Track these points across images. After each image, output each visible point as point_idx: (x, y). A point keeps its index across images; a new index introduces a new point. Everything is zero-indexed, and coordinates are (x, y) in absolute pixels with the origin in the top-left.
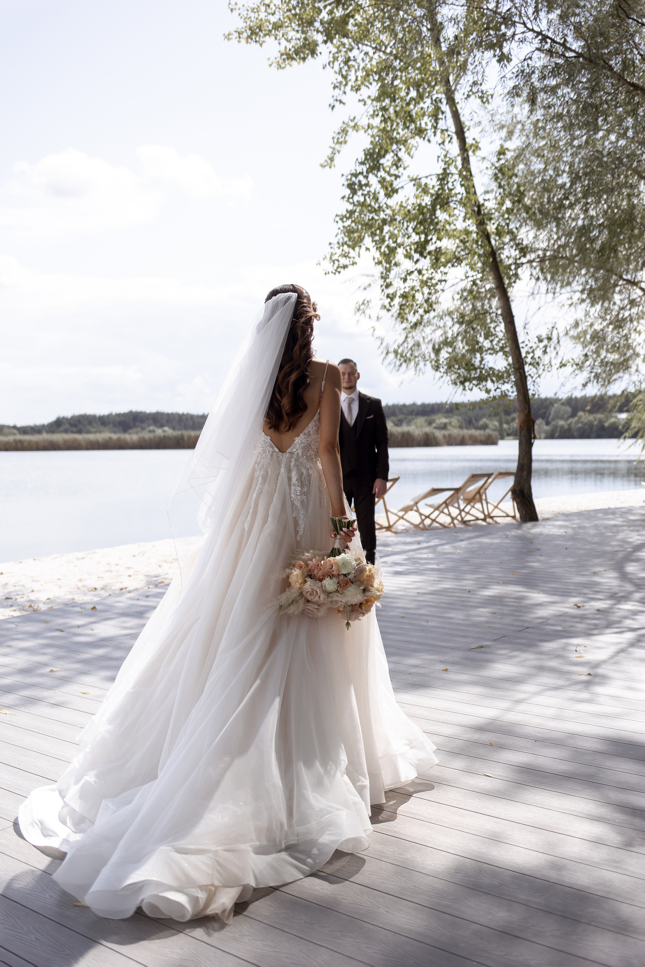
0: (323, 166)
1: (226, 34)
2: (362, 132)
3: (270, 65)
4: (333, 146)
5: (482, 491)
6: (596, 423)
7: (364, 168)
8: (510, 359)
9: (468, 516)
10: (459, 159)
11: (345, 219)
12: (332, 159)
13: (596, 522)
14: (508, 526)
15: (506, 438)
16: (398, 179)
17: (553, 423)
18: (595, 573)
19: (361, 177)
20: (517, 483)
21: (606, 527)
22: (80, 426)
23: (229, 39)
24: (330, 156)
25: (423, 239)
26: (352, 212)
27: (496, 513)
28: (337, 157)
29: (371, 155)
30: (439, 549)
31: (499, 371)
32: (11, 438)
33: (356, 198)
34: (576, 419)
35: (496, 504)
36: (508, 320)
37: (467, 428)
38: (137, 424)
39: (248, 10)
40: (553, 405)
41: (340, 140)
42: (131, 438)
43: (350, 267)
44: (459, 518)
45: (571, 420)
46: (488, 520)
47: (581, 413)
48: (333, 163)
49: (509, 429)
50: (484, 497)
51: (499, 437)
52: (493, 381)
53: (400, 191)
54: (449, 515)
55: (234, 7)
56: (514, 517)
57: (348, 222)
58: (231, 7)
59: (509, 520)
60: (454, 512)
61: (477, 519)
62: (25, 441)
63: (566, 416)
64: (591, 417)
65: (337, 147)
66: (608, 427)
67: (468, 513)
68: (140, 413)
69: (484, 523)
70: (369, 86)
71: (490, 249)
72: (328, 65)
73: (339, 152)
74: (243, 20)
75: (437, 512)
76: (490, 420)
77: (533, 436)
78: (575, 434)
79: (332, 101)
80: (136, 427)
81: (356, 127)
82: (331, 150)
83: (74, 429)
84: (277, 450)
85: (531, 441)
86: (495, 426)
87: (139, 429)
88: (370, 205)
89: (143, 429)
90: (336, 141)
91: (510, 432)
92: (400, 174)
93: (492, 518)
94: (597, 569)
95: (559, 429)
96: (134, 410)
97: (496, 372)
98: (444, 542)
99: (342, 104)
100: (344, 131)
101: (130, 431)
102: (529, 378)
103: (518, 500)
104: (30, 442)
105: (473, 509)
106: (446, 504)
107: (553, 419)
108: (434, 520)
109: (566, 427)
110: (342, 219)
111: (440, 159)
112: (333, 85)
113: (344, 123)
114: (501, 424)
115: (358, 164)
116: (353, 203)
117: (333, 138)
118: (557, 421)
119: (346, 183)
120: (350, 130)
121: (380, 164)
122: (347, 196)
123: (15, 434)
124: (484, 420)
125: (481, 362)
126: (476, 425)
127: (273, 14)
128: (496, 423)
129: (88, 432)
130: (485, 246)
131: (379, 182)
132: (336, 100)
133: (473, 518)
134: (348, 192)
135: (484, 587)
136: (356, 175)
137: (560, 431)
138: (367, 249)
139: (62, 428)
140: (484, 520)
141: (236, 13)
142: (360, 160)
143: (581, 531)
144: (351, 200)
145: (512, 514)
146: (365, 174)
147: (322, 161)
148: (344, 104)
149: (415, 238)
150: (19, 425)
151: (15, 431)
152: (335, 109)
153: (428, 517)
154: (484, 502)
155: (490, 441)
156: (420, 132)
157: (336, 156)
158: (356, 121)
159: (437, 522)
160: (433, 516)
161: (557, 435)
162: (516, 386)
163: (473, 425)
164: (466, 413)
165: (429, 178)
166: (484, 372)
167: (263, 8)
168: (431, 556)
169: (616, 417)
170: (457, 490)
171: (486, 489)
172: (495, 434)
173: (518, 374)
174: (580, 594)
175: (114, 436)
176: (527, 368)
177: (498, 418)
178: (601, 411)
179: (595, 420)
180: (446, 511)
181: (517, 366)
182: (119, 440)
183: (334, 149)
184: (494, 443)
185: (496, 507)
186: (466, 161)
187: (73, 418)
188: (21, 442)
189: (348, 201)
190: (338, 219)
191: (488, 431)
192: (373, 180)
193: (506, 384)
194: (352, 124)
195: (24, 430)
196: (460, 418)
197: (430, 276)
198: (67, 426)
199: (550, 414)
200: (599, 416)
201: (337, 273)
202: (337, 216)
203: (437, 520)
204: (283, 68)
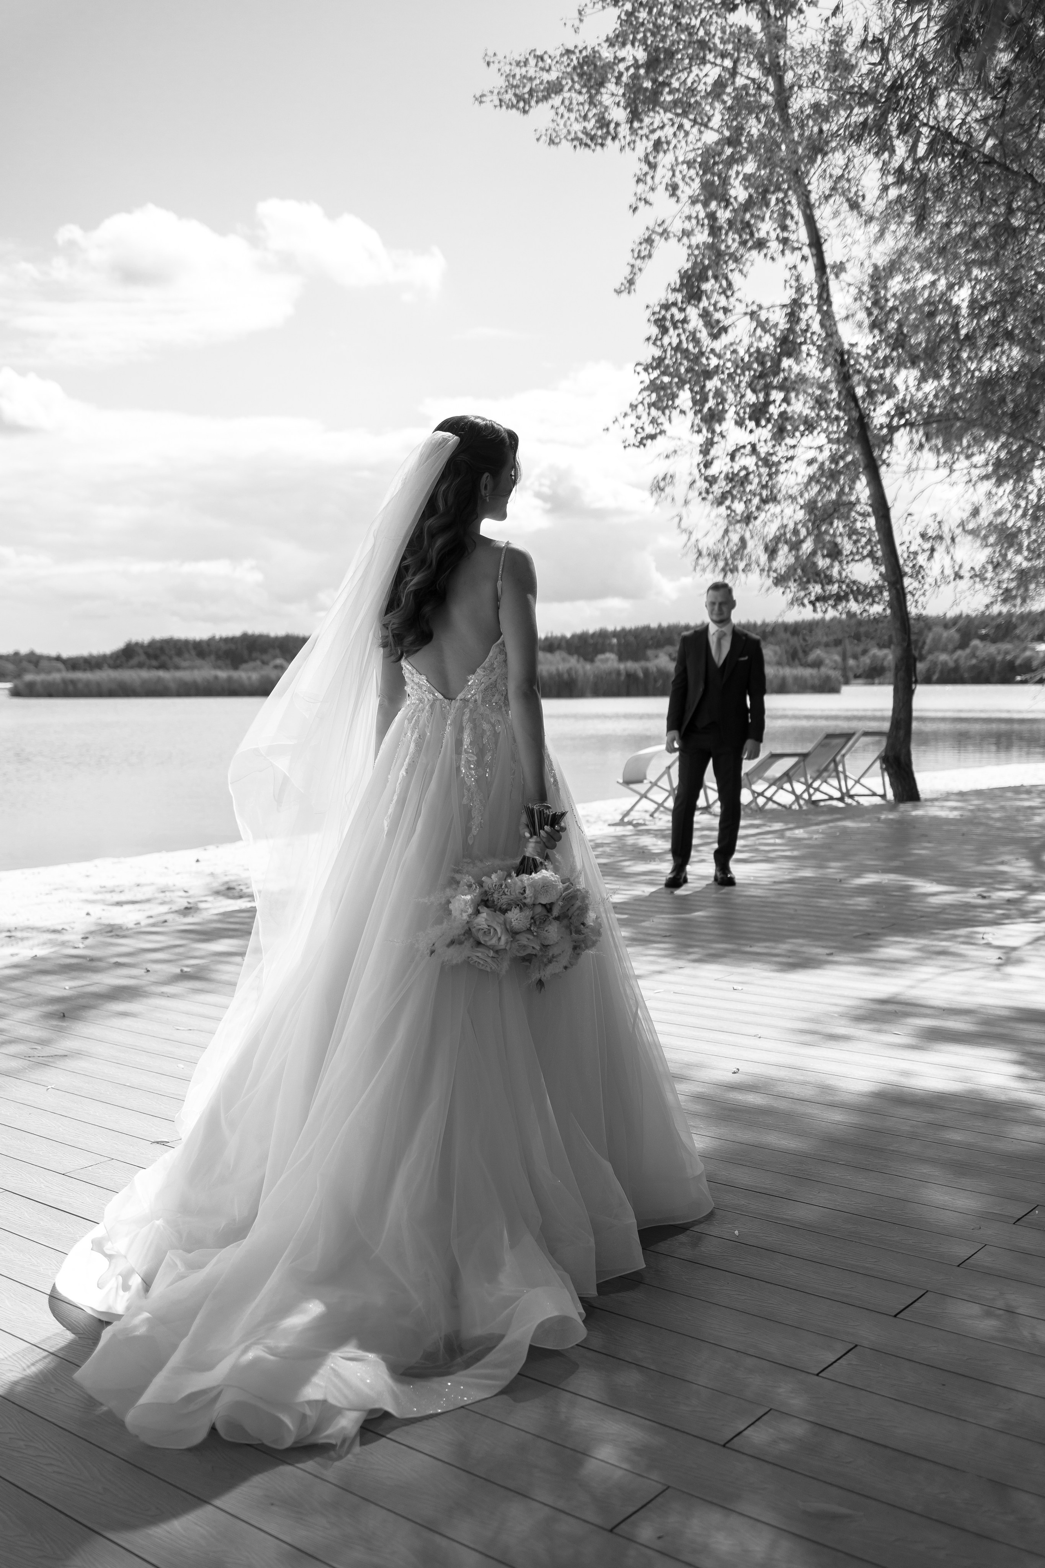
0: (619, 292)
1: (478, 96)
2: (673, 241)
3: (538, 140)
4: (633, 261)
5: (838, 758)
6: (999, 658)
7: (679, 297)
8: (883, 569)
9: (818, 793)
10: (816, 287)
11: (650, 370)
12: (631, 282)
13: (1003, 803)
14: (876, 808)
15: (853, 681)
16: (729, 314)
17: (930, 657)
18: (1002, 863)
19: (674, 310)
20: (890, 747)
21: (1018, 809)
22: (164, 658)
23: (481, 102)
24: (629, 278)
25: (762, 399)
26: (661, 360)
27: (857, 790)
28: (639, 280)
29: (689, 278)
30: (788, 834)
31: (866, 586)
32: (56, 677)
33: (666, 340)
34: (968, 651)
35: (857, 779)
36: (881, 514)
37: (789, 664)
38: (254, 655)
39: (511, 64)
40: (930, 629)
41: (642, 254)
42: (249, 678)
43: (659, 437)
44: (806, 796)
45: (959, 653)
46: (848, 800)
47: (976, 642)
48: (633, 287)
49: (858, 666)
50: (840, 768)
51: (841, 679)
52: (856, 600)
53: (730, 330)
54: (793, 792)
55: (491, 60)
56: (883, 796)
57: (656, 373)
58: (487, 59)
59: (877, 800)
60: (799, 788)
61: (831, 798)
62: (79, 680)
63: (950, 647)
64: (992, 649)
65: (638, 263)
66: (1020, 665)
67: (817, 790)
68: (261, 637)
69: (841, 805)
70: (691, 183)
71: (858, 415)
72: (627, 146)
73: (640, 270)
74: (504, 77)
75: (774, 788)
76: (827, 652)
77: (914, 679)
78: (966, 675)
79: (633, 200)
80: (254, 660)
81: (665, 234)
82: (629, 268)
83: (154, 663)
84: (441, 697)
85: (910, 686)
86: (835, 662)
87: (258, 663)
88: (687, 350)
89: (264, 663)
90: (636, 255)
91: (859, 672)
92: (731, 307)
93: (852, 797)
94: (1006, 858)
95: (939, 667)
96: (250, 632)
97: (862, 588)
98: (791, 826)
99: (648, 206)
100: (649, 241)
101: (244, 666)
102: (909, 597)
103: (891, 771)
104: (88, 684)
105: (824, 784)
106: (788, 776)
107: (930, 652)
108: (770, 799)
109: (951, 664)
110: (646, 370)
111: (788, 285)
112: (636, 178)
113: (648, 228)
114: (844, 658)
115: (669, 290)
116: (662, 346)
117: (632, 251)
118: (936, 654)
119: (652, 319)
120: (656, 237)
121: (702, 292)
122: (654, 338)
123: (59, 670)
124: (817, 653)
125: (840, 573)
126: (804, 661)
127: (548, 71)
128: (837, 658)
129: (177, 668)
130: (851, 409)
131: (700, 315)
132: (640, 199)
133: (826, 797)
134: (654, 331)
135: (858, 876)
136: (666, 307)
137: (942, 672)
138: (683, 412)
139: (134, 661)
140: (841, 799)
141: (494, 67)
142: (673, 286)
143: (980, 814)
144: (659, 343)
145: (881, 792)
146: (680, 305)
147: (618, 286)
148: (651, 204)
149: (751, 398)
150: (65, 655)
151: (60, 665)
152: (638, 213)
153: (762, 794)
154: (842, 776)
155: (828, 687)
156: (761, 244)
157: (636, 277)
158: (665, 226)
159: (775, 802)
160: (768, 794)
161: (935, 677)
162: (891, 608)
163: (799, 660)
164: (788, 641)
165: (771, 310)
166: (844, 587)
167: (532, 62)
168: (778, 841)
169: (1033, 649)
170: (804, 756)
171: (844, 756)
172: (835, 674)
173: (894, 592)
174: (982, 884)
175: (223, 674)
176: (907, 581)
177: (839, 648)
178: (1008, 639)
179: (999, 653)
180: (787, 786)
181: (893, 579)
182: (230, 680)
183: (633, 266)
184: (835, 690)
185: (857, 782)
186: (824, 288)
187: (153, 643)
188: (73, 682)
189: (654, 344)
190: (640, 369)
191: (823, 670)
192: (693, 313)
193: (875, 606)
194: (660, 230)
195: (74, 664)
196: (777, 648)
197: (771, 451)
198: (142, 658)
199: (924, 643)
200: (1006, 646)
201: (642, 446)
202: (637, 364)
203: (775, 798)
204: (557, 144)
